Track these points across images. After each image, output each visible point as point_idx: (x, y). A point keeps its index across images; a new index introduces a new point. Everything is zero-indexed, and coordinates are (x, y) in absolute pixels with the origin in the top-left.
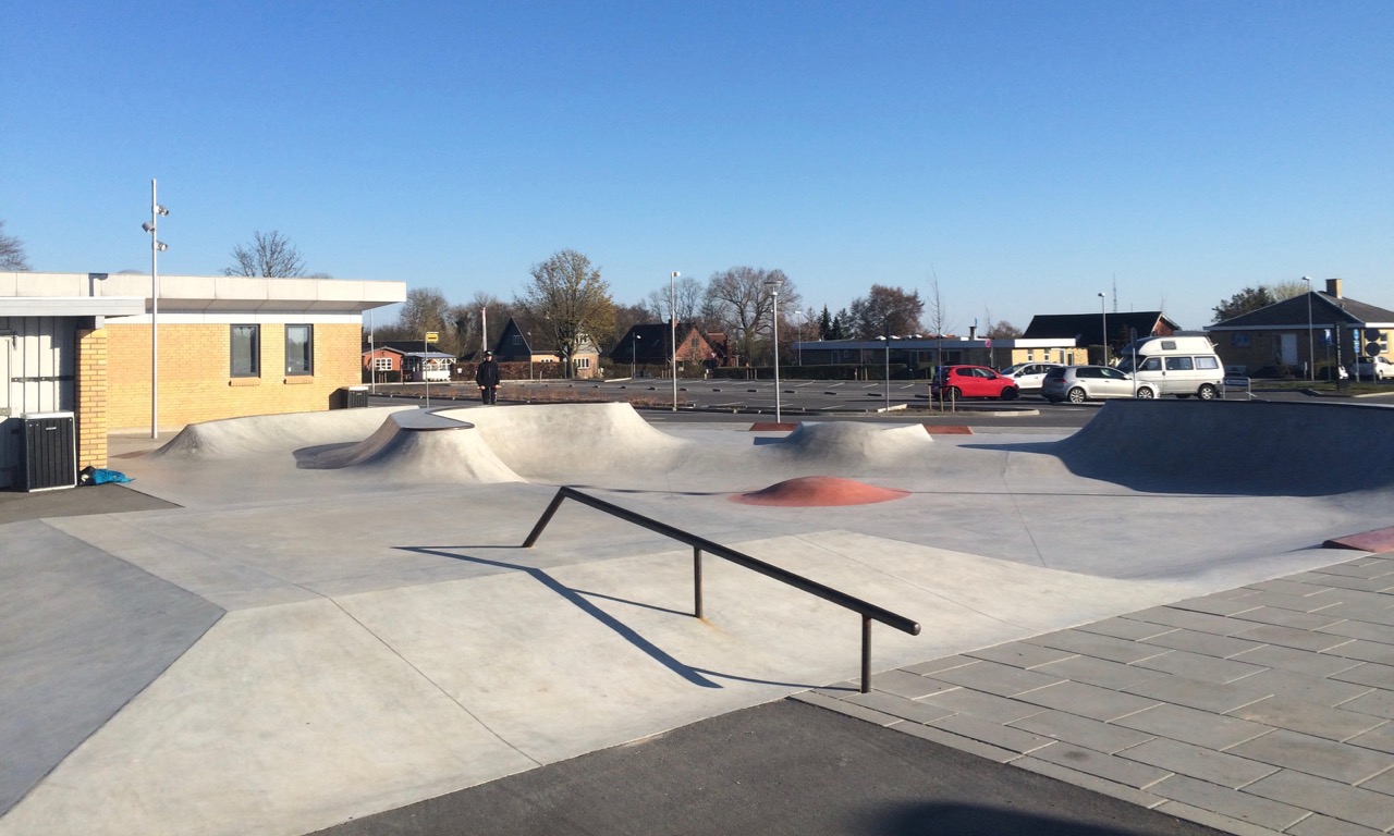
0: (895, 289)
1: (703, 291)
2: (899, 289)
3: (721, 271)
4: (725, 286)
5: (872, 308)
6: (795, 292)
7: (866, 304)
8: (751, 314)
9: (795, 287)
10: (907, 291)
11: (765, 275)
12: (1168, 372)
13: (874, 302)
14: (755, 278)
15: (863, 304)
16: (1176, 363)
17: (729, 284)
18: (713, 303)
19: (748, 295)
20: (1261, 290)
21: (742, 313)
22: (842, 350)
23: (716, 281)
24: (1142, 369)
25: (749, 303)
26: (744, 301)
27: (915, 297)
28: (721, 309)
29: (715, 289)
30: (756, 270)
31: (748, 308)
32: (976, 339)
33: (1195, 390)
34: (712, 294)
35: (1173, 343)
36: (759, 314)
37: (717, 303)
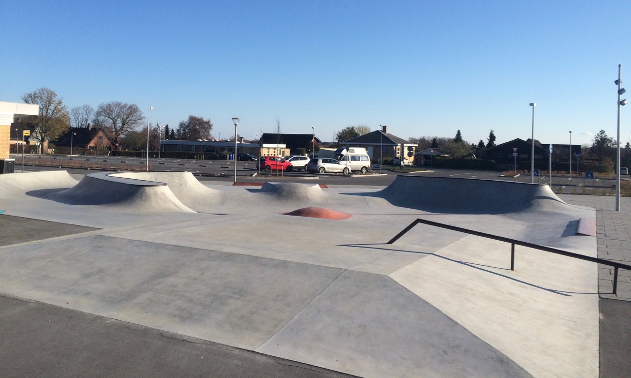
0: (200, 118)
1: (94, 112)
2: (201, 118)
3: (105, 103)
4: (107, 110)
5: (188, 126)
6: (142, 115)
7: (186, 124)
8: (119, 124)
9: (143, 113)
10: (205, 119)
11: (128, 107)
12: (351, 162)
13: (190, 123)
14: (122, 108)
15: (185, 124)
16: (354, 158)
17: (109, 109)
18: (99, 118)
19: (118, 116)
20: (353, 128)
21: (115, 124)
22: (183, 145)
23: (102, 107)
24: (342, 160)
25: (119, 119)
26: (116, 118)
27: (209, 122)
28: (103, 121)
29: (101, 112)
30: (123, 103)
31: (118, 122)
32: (243, 143)
33: (360, 169)
34: (99, 114)
35: (354, 150)
36: (123, 125)
37: (101, 118)
